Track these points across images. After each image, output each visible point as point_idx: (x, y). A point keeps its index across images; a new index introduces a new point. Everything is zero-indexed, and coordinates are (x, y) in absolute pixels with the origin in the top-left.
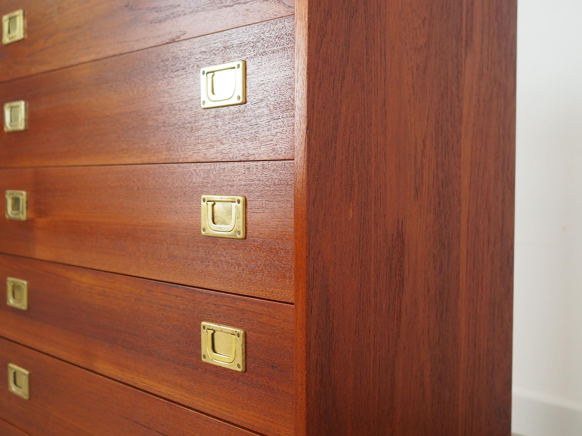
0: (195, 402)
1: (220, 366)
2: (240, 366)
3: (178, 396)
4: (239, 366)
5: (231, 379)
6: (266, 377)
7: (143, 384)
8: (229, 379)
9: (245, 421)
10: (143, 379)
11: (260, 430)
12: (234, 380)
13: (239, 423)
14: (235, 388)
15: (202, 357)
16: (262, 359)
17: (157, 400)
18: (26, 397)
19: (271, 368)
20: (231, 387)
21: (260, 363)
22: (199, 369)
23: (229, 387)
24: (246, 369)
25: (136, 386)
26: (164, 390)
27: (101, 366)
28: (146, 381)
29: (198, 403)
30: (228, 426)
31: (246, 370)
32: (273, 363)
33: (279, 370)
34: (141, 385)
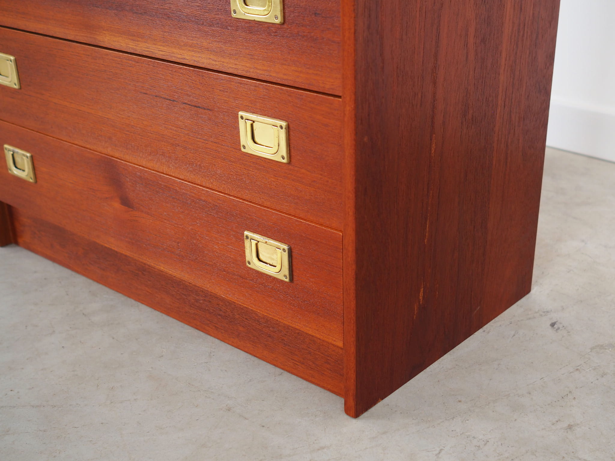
0: (225, 64)
1: (254, 20)
2: (278, 18)
3: (205, 61)
4: (276, 18)
5: (268, 33)
6: (308, 27)
7: (161, 53)
8: (265, 34)
9: (285, 77)
10: (162, 47)
11: (303, 85)
12: (271, 35)
13: (279, 81)
14: (272, 43)
15: (232, 12)
16: (302, 7)
17: (181, 68)
18: (17, 87)
19: (313, 16)
20: (268, 42)
21: (300, 12)
22: (229, 28)
23: (265, 43)
24: (284, 21)
25: (154, 56)
26: (188, 57)
27: (107, 39)
28: (165, 48)
29: (230, 65)
30: (266, 85)
31: (284, 23)
32: (316, 10)
33: (323, 17)
34: (159, 55)
